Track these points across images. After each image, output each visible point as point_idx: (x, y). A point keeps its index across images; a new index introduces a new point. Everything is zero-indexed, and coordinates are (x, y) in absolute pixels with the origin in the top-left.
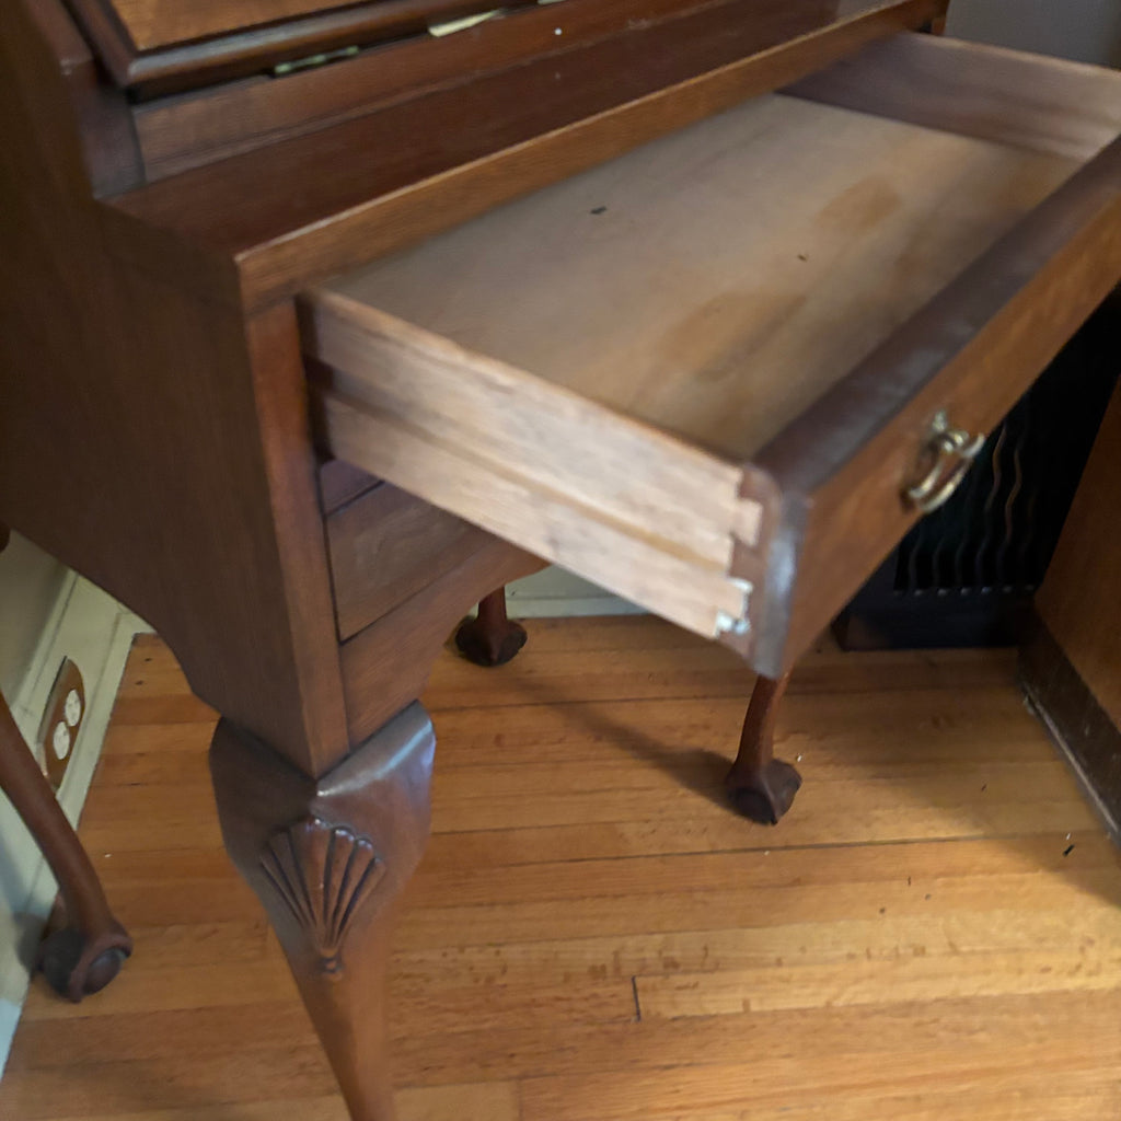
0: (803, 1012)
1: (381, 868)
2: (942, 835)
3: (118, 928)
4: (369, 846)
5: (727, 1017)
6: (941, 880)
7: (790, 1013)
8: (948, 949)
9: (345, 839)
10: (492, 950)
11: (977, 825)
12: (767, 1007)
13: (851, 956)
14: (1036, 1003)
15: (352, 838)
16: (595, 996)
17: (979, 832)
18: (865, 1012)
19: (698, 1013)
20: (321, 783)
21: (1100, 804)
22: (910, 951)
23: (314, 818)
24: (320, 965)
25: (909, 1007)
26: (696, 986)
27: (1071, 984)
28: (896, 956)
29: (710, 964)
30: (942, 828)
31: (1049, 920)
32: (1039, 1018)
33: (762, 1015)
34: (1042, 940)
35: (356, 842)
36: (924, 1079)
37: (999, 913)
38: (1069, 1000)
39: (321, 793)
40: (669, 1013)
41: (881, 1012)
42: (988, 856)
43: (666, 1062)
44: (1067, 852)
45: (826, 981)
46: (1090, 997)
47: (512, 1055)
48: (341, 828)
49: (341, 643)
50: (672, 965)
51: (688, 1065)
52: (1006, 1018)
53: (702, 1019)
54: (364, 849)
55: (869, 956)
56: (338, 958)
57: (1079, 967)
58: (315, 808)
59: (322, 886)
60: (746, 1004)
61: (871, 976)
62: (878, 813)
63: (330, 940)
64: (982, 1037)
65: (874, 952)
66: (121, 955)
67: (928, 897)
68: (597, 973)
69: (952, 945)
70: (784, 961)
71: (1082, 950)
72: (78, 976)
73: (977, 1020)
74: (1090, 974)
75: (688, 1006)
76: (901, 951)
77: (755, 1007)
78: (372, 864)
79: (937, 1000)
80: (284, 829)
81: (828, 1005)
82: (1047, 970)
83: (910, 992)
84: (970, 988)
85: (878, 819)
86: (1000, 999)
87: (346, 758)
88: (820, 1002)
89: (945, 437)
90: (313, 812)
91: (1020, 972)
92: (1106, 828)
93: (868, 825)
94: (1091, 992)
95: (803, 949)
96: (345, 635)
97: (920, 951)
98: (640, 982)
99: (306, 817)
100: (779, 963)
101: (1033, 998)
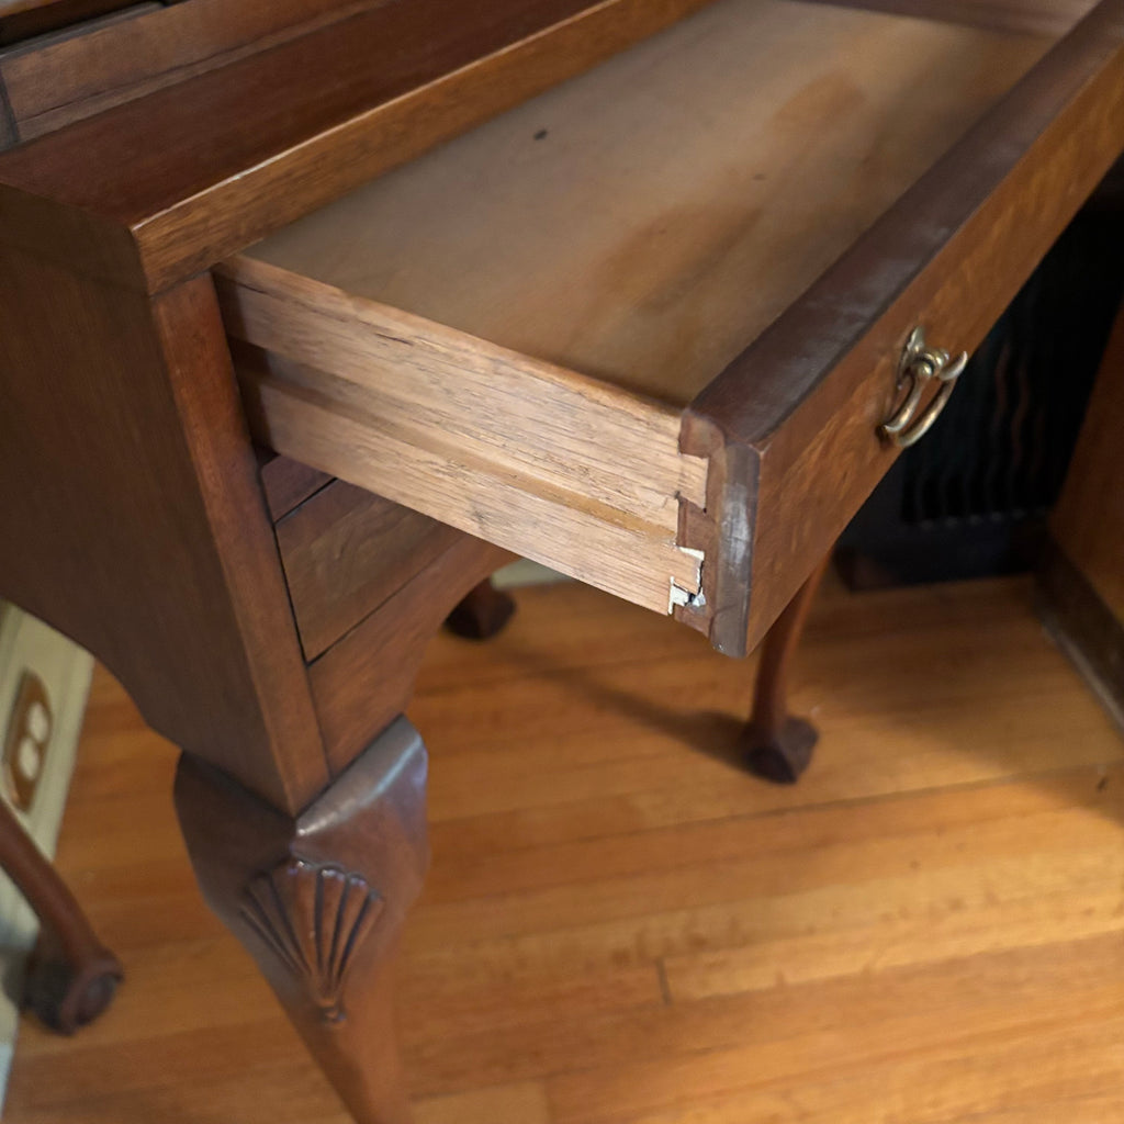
0: (840, 981)
1: (378, 907)
3: (105, 955)
4: (362, 883)
5: (761, 993)
6: (972, 828)
7: (826, 983)
8: (986, 900)
9: (334, 879)
10: (508, 943)
11: (1004, 766)
12: (805, 978)
13: (886, 918)
14: (1081, 949)
15: (341, 878)
16: (620, 983)
17: (1009, 774)
18: (907, 974)
19: (732, 992)
20: (300, 822)
22: (946, 905)
23: (296, 861)
24: (320, 1014)
25: (953, 965)
26: (724, 964)
27: (1115, 925)
28: (933, 913)
29: (740, 939)
31: (1088, 860)
32: (1085, 965)
33: (798, 987)
34: (1082, 881)
35: (347, 882)
36: (972, 1039)
37: (1035, 857)
39: (302, 832)
40: (699, 994)
41: (921, 973)
42: (1019, 799)
43: (701, 1046)
44: (1102, 787)
45: (863, 945)
47: (538, 1054)
48: (328, 868)
49: (308, 664)
50: (699, 944)
51: (725, 1047)
53: (734, 997)
54: (357, 887)
55: (905, 914)
56: (340, 1007)
58: (295, 848)
59: (312, 934)
60: (780, 978)
61: (909, 937)
62: (902, 762)
63: (327, 990)
65: (909, 910)
66: (112, 981)
67: (960, 847)
68: (620, 958)
69: (989, 895)
70: (816, 928)
72: (68, 1008)
73: (1021, 972)
75: (720, 985)
76: (937, 906)
77: (790, 980)
78: (366, 905)
79: (978, 955)
80: (262, 874)
81: (867, 970)
82: (1089, 912)
83: (952, 948)
84: (1012, 938)
85: (903, 768)
86: (1045, 948)
87: (326, 789)
88: (857, 969)
90: (296, 855)
91: (1062, 916)
93: (892, 776)
95: (836, 914)
96: (309, 658)
97: (957, 905)
98: (669, 964)
99: (287, 860)
100: (811, 931)
101: (1078, 943)
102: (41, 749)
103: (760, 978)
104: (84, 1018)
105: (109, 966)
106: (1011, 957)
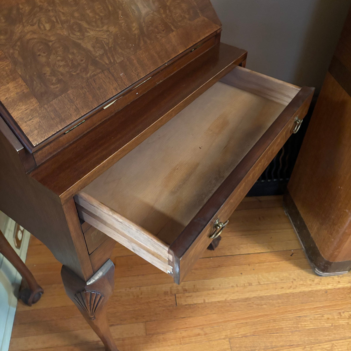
0: (219, 302)
1: (103, 298)
2: (259, 252)
3: (39, 287)
5: (199, 304)
6: (257, 265)
7: (215, 302)
8: (258, 283)
9: (94, 293)
10: (139, 288)
11: (268, 248)
12: (210, 301)
13: (232, 286)
14: (279, 297)
15: (95, 293)
16: (165, 300)
17: (269, 251)
18: (235, 301)
19: (192, 303)
20: (87, 283)
21: (301, 242)
22: (248, 284)
23: (86, 290)
24: (90, 318)
25: (247, 299)
26: (191, 296)
27: (288, 291)
28: (244, 286)
29: (195, 290)
30: (258, 249)
31: (285, 274)
32: (280, 301)
33: (208, 303)
34: (282, 280)
36: (249, 318)
37: (272, 273)
38: (288, 296)
39: (87, 284)
40: (184, 303)
41: (239, 301)
42: (271, 257)
43: (182, 316)
44: (291, 255)
45: (225, 293)
46: (293, 294)
47: (144, 316)
48: (92, 292)
49: (89, 255)
50: (185, 290)
51: (189, 317)
52: (271, 301)
53: (192, 305)
54: (99, 295)
55: (237, 286)
56: (94, 317)
57: (291, 287)
58: (86, 287)
59: (89, 304)
60: (204, 300)
61: (237, 292)
62: (242, 246)
63: (92, 314)
64: (265, 306)
65: (238, 285)
66: (41, 293)
67: (254, 269)
68: (166, 293)
69: (259, 282)
70: (215, 288)
71: (292, 282)
72: (30, 300)
73: (263, 302)
74: (294, 289)
75: (190, 301)
76: (246, 285)
77: (207, 301)
78: (101, 297)
79: (254, 297)
80: (79, 292)
81: (226, 300)
82: (283, 288)
83: (247, 295)
84: (262, 294)
85: (242, 247)
86: (270, 296)
87: (93, 275)
88: (223, 299)
89: (218, 225)
90: (86, 289)
91: (276, 289)
92: (302, 249)
93: (239, 250)
94: (293, 293)
95: (220, 285)
96: (90, 254)
97: (250, 284)
98: (177, 295)
99: (84, 290)
100: (213, 289)
101: (278, 295)
103: (199, 301)
104: (34, 302)
105: (40, 290)
106: (261, 298)
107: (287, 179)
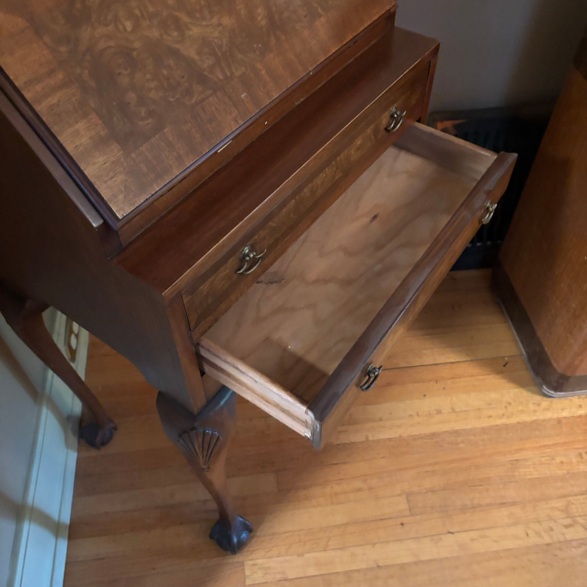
0: (390, 439)
1: (221, 438)
2: (453, 361)
3: (110, 421)
5: (359, 443)
6: (450, 381)
7: (385, 440)
8: (451, 411)
9: (208, 432)
11: (467, 355)
12: (376, 438)
13: (411, 415)
14: (484, 430)
15: (210, 432)
17: (469, 359)
18: (415, 438)
19: (348, 442)
21: (520, 344)
22: (435, 412)
24: (202, 470)
25: (433, 435)
26: (346, 431)
27: (499, 422)
28: (430, 415)
29: (352, 421)
30: (452, 357)
31: (494, 395)
32: (486, 437)
33: (373, 441)
34: (490, 404)
35: (212, 433)
36: (436, 463)
37: (473, 394)
38: (499, 429)
40: (336, 442)
41: (422, 438)
42: (471, 369)
43: (334, 462)
44: (504, 366)
45: (400, 426)
46: (506, 427)
47: (273, 463)
51: (344, 463)
52: (472, 437)
53: (348, 444)
54: (215, 434)
55: (418, 415)
56: (209, 468)
57: (503, 415)
59: (201, 449)
60: (367, 437)
61: (419, 424)
62: (425, 352)
63: (205, 463)
64: (462, 445)
65: (420, 413)
67: (444, 388)
69: (453, 409)
70: (383, 419)
71: (506, 407)
72: (98, 440)
73: (460, 439)
74: (508, 417)
76: (431, 412)
77: (371, 438)
78: (218, 438)
79: (445, 432)
80: (185, 432)
81: (401, 436)
82: (490, 417)
83: (435, 429)
84: (458, 426)
85: (425, 354)
86: (471, 430)
87: (206, 406)
88: (397, 435)
91: (480, 418)
92: (522, 354)
93: (420, 358)
94: (507, 425)
95: (391, 414)
97: (439, 412)
99: (194, 429)
100: (381, 420)
101: (483, 428)
102: (77, 336)
103: (359, 438)
104: (104, 443)
105: (112, 425)
106: (456, 433)
107: (500, 242)
